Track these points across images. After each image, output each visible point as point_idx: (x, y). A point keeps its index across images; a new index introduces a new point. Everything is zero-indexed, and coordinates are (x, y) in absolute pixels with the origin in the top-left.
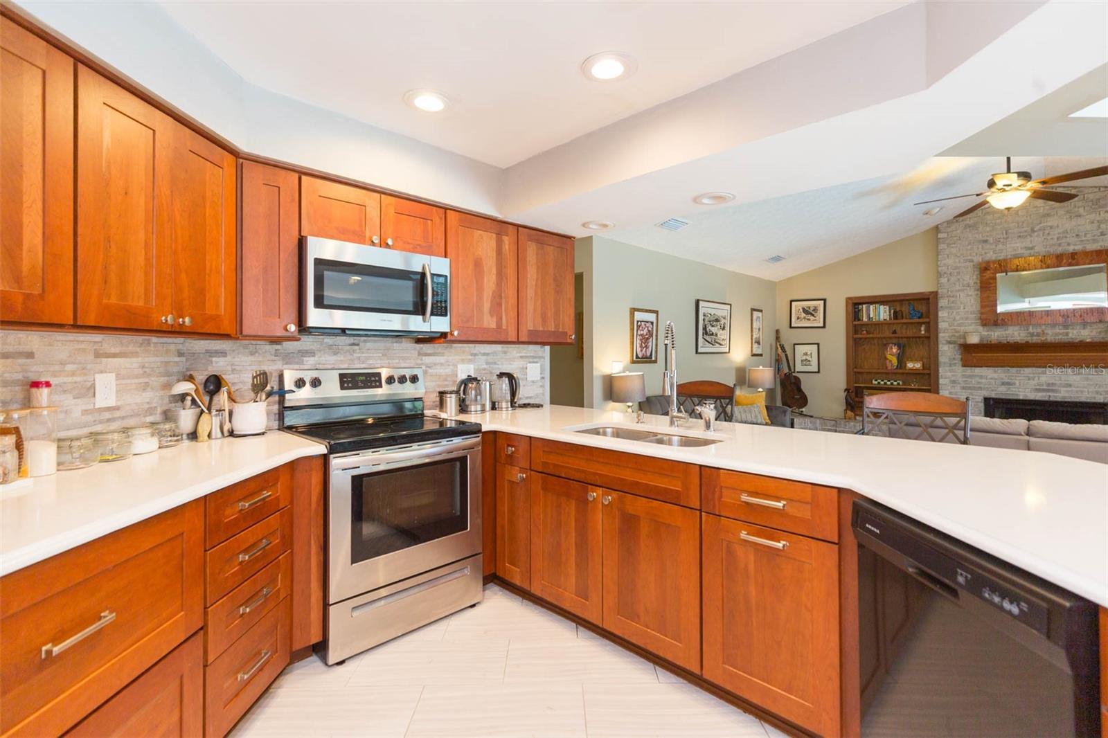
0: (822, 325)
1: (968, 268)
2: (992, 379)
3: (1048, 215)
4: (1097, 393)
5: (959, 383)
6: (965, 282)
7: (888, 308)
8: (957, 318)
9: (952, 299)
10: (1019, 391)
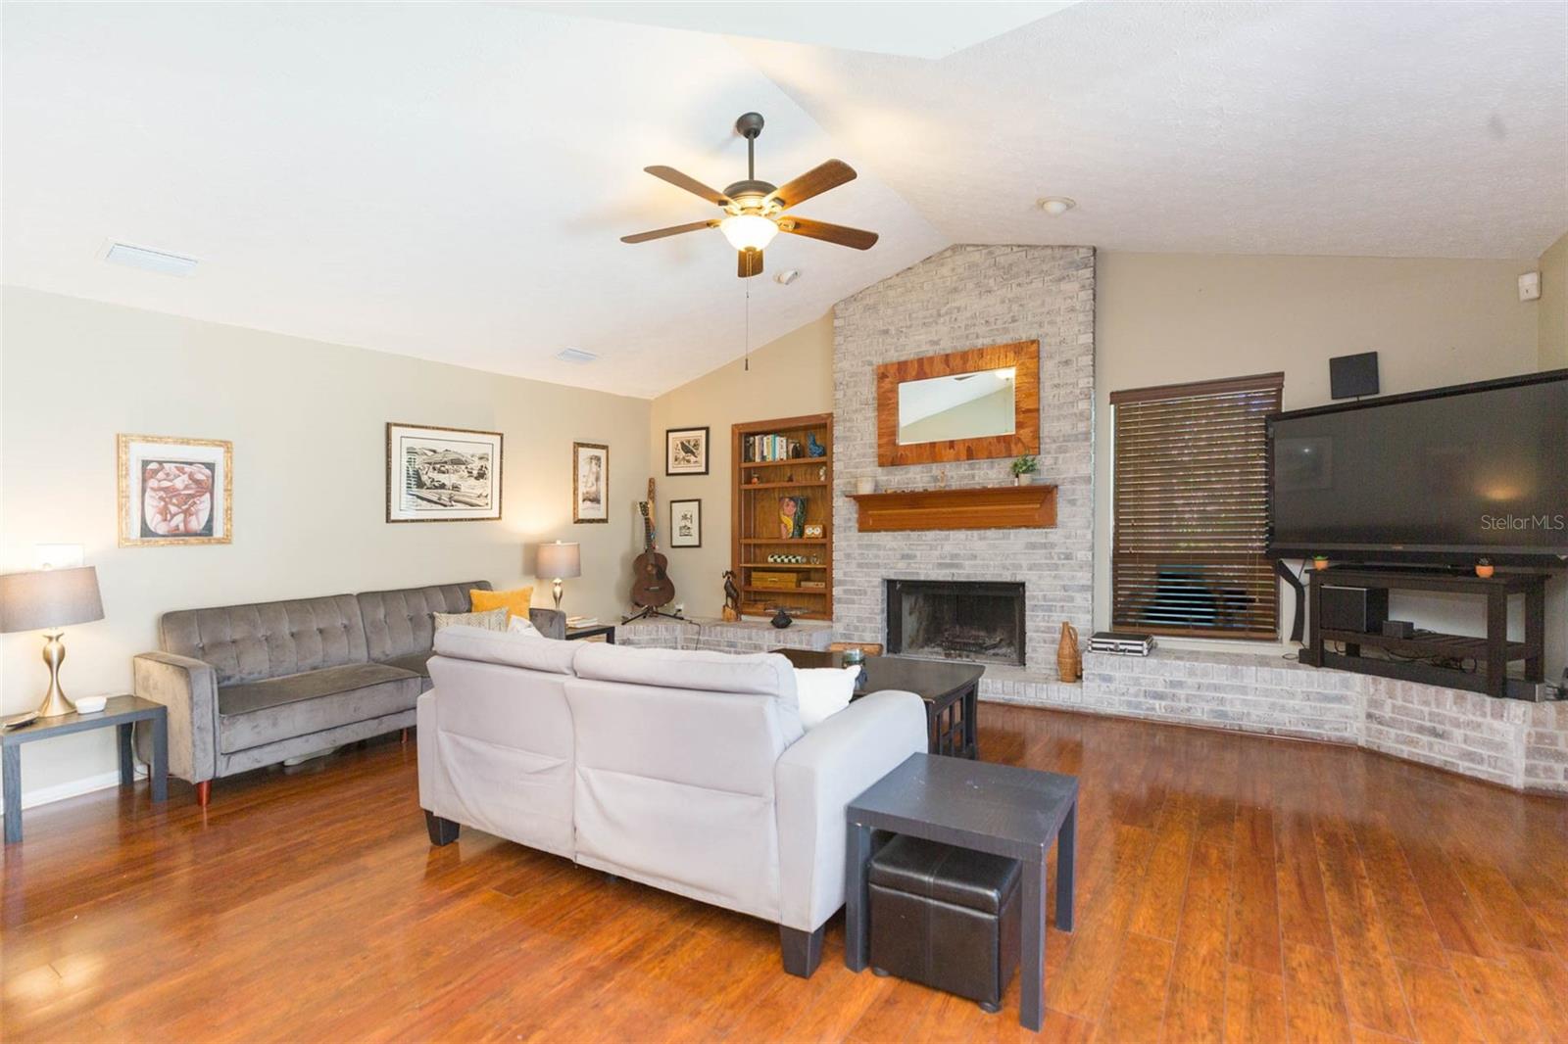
0: (703, 470)
1: (866, 374)
2: (890, 550)
3: (955, 290)
4: (1004, 567)
5: (855, 559)
6: (863, 397)
7: (785, 441)
8: (854, 454)
9: (848, 424)
10: (920, 568)
